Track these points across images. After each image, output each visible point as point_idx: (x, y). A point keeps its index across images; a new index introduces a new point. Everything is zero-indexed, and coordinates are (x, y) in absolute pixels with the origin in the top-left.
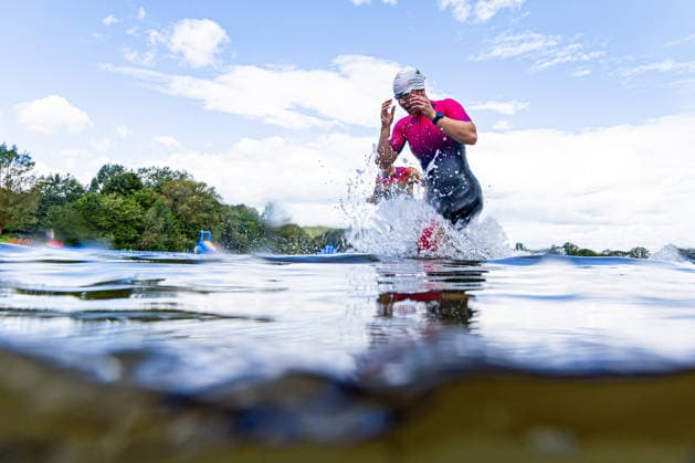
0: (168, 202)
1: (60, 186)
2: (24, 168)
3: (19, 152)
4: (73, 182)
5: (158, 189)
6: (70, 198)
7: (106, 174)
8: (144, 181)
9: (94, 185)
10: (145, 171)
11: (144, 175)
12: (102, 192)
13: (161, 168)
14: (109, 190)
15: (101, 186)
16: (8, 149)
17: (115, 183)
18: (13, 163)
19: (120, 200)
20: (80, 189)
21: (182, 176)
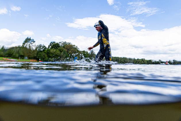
0: (66, 50)
1: (41, 47)
2: (33, 43)
3: (31, 39)
4: (44, 46)
5: (64, 47)
6: (44, 50)
7: (51, 44)
8: (60, 45)
9: (49, 47)
10: (60, 42)
11: (60, 43)
12: (51, 48)
13: (64, 42)
14: (52, 48)
15: (50, 47)
16: (29, 38)
17: (53, 46)
18: (30, 41)
19: (55, 50)
20: (46, 48)
21: (69, 44)
